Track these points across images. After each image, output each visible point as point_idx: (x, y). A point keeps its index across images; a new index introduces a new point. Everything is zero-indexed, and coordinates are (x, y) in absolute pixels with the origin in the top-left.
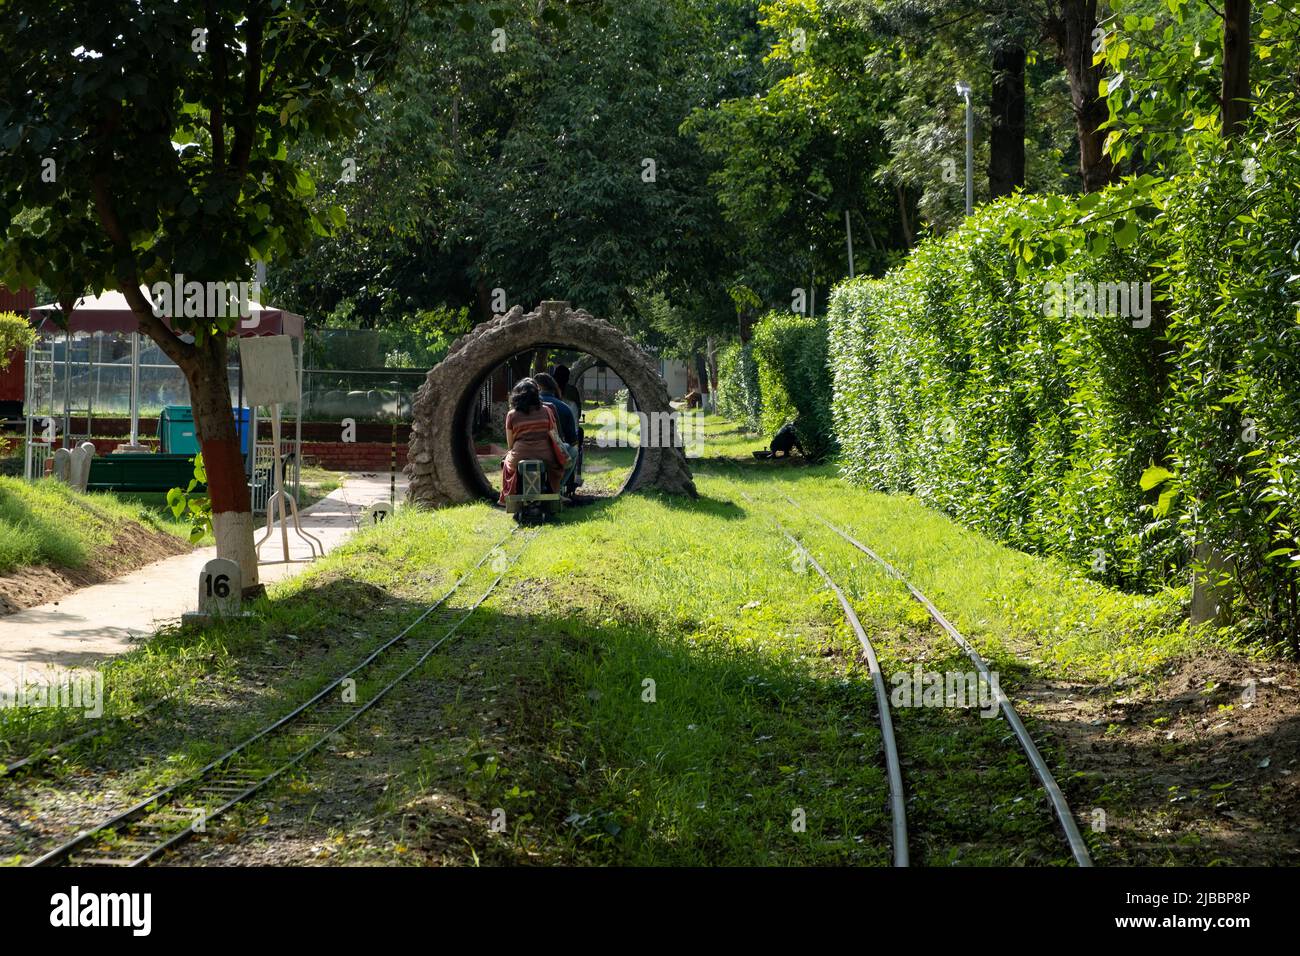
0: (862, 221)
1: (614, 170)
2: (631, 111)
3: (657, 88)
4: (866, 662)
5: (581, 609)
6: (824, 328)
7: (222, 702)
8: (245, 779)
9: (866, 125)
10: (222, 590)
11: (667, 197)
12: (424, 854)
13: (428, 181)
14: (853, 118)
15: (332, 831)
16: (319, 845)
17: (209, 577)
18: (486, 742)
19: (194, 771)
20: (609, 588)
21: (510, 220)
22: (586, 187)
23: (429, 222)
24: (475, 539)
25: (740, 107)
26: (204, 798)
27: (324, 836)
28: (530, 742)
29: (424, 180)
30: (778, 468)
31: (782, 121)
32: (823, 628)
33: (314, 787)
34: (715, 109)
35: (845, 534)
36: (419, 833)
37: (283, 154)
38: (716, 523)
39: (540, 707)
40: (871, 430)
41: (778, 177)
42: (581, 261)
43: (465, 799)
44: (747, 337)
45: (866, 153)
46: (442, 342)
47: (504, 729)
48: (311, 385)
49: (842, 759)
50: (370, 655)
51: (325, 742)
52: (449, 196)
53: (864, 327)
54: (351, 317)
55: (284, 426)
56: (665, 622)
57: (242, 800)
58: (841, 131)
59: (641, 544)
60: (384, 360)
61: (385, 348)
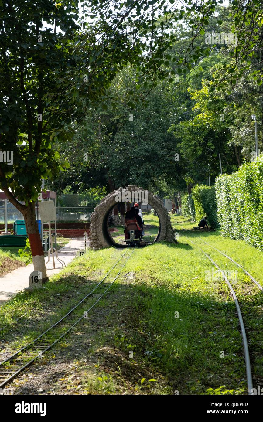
0: (224, 157)
1: (148, 144)
2: (153, 126)
3: (160, 119)
4: (232, 296)
5: (145, 282)
6: (213, 190)
7: (39, 317)
8: (47, 343)
9: (224, 128)
10: (36, 281)
11: (164, 151)
12: (104, 367)
13: (92, 149)
14: (220, 126)
15: (75, 360)
16: (71, 365)
17: (32, 277)
18: (120, 328)
19: (32, 341)
20: (153, 275)
21: (117, 160)
22: (140, 150)
23: (93, 162)
24: (111, 259)
25: (186, 124)
26: (36, 350)
27: (72, 362)
28: (133, 328)
29: (91, 149)
30: (201, 232)
31: (198, 127)
32: (218, 285)
33: (68, 345)
34: (178, 124)
35: (223, 254)
36: (102, 360)
37: (50, 147)
38: (184, 251)
39: (135, 316)
40: (229, 221)
41: (198, 144)
42: (139, 172)
43: (115, 348)
44: (190, 192)
45: (224, 136)
46: (98, 197)
47: (125, 324)
48: (59, 212)
49: (227, 329)
50: (82, 300)
51: (71, 330)
52: (99, 154)
53: (226, 189)
54: (70, 191)
55: (51, 225)
56: (170, 285)
57: (47, 351)
58: (217, 130)
59: (162, 260)
60: (80, 203)
61: (81, 200)
